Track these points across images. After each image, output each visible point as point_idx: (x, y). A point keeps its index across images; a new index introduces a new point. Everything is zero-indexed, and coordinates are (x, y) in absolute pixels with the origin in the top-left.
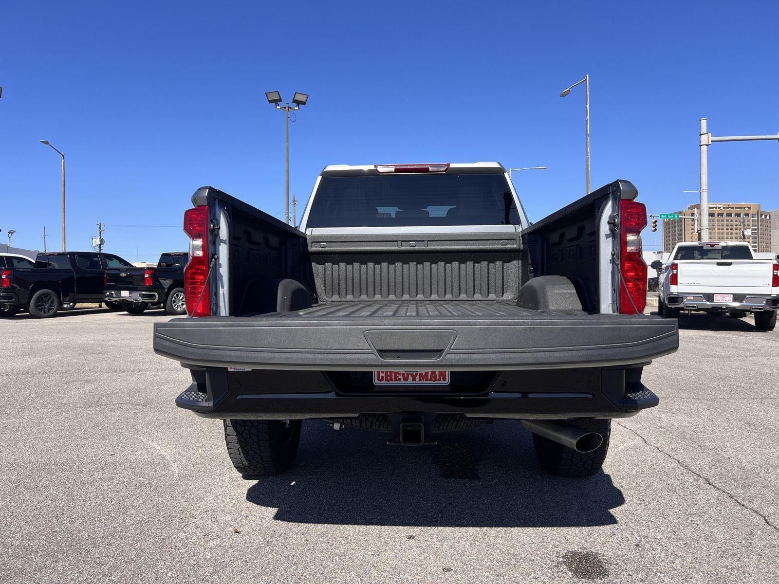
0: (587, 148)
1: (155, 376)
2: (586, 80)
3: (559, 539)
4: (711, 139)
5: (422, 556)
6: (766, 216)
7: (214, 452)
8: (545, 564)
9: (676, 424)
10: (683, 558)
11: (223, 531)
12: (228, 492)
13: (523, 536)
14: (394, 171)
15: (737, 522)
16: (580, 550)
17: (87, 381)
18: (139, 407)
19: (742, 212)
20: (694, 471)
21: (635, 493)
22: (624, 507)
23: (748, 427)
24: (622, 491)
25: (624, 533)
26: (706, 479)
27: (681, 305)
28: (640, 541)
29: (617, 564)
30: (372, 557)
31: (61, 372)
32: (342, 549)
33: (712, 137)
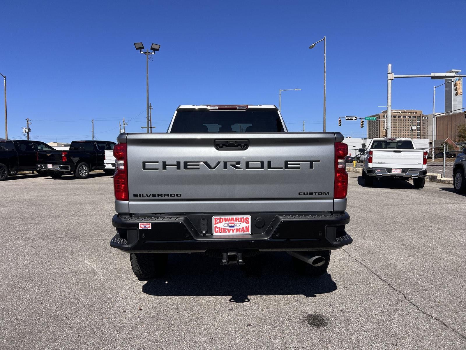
0: (324, 80)
1: (78, 219)
2: (324, 39)
3: (304, 308)
4: (394, 76)
5: (237, 319)
6: (425, 118)
7: (120, 266)
8: (297, 321)
9: (366, 245)
10: (363, 316)
11: (133, 309)
12: (132, 288)
13: (287, 307)
14: (217, 109)
15: (391, 297)
16: (314, 314)
17: (38, 224)
18: (73, 240)
19: (412, 115)
20: (372, 271)
21: (342, 284)
22: (337, 291)
23: (402, 247)
24: (336, 283)
25: (336, 305)
26: (378, 276)
27: (374, 175)
28: (343, 308)
29: (332, 320)
30: (211, 320)
31: (21, 218)
32: (196, 317)
33: (394, 75)
